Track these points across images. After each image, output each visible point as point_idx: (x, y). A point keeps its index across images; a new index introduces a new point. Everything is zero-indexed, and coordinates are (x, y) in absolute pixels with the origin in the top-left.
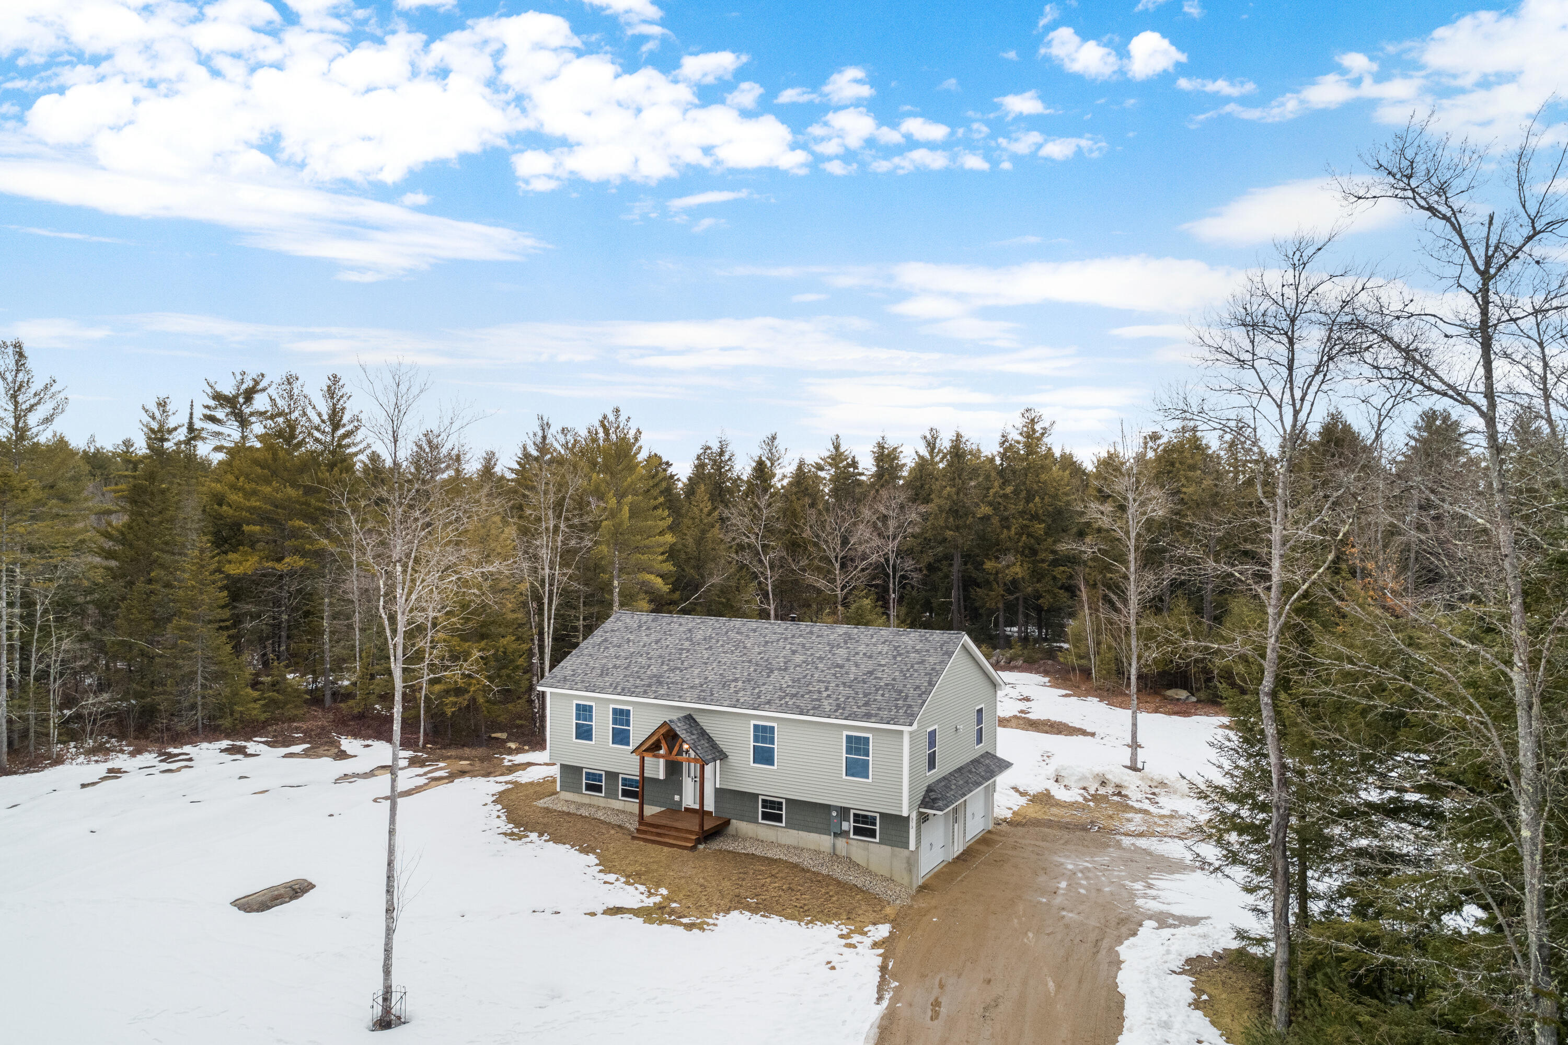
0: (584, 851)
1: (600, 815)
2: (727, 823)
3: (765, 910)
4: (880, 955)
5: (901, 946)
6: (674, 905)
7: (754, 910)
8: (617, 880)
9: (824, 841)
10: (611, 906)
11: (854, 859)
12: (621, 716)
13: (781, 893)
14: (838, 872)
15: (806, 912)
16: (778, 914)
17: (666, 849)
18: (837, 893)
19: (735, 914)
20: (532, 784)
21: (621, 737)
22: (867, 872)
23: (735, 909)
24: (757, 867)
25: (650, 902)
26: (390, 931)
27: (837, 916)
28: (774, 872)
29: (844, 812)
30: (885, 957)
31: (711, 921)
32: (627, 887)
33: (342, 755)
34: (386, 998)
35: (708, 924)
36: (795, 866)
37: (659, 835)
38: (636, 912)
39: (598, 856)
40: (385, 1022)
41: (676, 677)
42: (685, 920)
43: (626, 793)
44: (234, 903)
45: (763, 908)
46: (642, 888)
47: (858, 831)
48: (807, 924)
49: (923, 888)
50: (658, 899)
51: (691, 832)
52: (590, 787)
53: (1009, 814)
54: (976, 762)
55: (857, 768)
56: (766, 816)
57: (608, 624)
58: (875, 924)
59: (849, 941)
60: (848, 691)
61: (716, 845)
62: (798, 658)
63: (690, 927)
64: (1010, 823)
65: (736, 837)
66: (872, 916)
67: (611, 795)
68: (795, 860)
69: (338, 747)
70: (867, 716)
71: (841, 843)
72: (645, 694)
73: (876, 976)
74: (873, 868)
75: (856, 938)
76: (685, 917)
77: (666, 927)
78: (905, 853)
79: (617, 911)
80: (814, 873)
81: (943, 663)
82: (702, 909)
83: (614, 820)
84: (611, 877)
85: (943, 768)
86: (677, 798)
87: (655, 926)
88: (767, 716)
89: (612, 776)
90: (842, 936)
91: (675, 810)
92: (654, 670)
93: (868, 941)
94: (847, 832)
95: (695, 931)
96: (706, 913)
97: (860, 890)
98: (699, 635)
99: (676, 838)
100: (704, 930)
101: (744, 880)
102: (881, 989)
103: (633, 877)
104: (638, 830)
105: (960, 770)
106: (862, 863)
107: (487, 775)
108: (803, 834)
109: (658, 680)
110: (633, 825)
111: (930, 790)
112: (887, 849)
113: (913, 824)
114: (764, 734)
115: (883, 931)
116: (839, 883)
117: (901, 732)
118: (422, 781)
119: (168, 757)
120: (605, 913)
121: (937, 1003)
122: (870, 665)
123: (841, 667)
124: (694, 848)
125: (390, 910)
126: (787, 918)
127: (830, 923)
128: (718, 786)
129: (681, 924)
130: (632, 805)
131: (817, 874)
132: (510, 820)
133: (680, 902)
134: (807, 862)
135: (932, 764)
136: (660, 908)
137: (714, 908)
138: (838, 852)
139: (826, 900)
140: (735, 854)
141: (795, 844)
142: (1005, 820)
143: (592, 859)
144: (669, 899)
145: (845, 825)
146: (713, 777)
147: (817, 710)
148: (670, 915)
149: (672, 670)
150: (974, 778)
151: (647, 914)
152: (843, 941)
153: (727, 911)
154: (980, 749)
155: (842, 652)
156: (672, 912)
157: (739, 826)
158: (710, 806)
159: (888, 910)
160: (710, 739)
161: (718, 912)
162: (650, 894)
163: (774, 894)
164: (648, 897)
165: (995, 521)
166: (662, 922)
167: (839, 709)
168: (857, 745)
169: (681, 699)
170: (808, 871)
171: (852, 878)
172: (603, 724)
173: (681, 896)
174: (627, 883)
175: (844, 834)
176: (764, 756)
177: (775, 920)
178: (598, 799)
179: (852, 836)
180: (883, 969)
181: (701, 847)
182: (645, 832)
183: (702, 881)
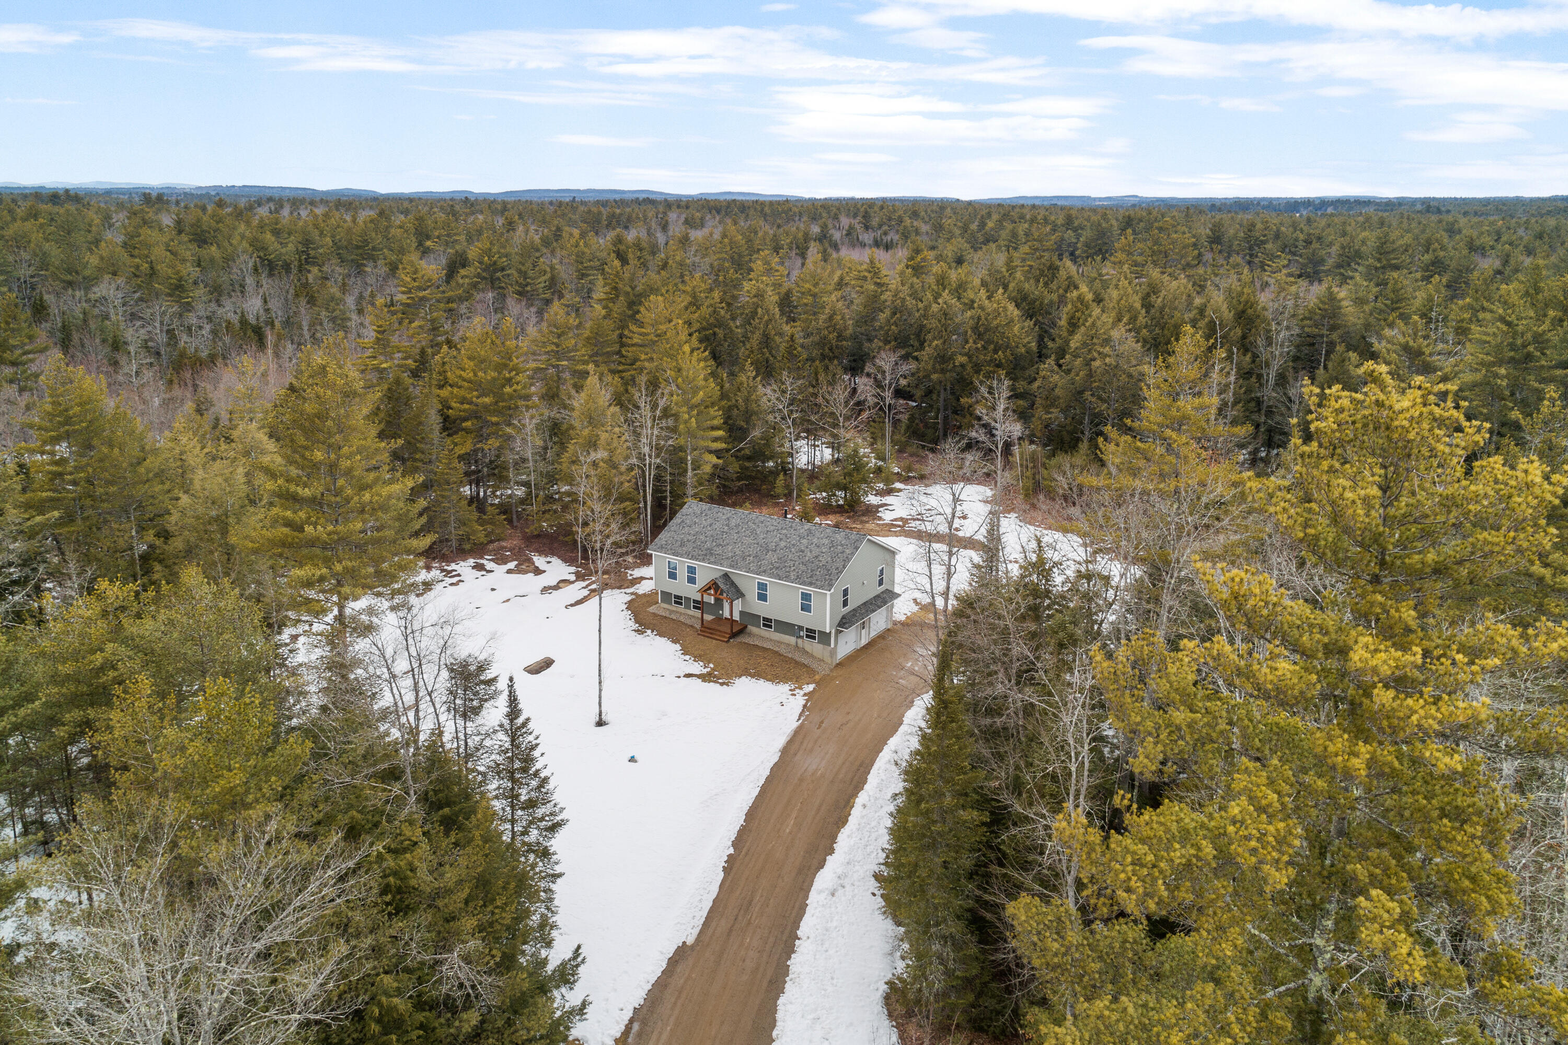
0: (674, 642)
1: (682, 619)
2: (746, 627)
4: (805, 700)
5: (816, 696)
6: (716, 673)
7: (752, 677)
8: (690, 658)
9: (792, 640)
10: (686, 673)
11: (805, 650)
12: (692, 570)
13: (767, 667)
14: (797, 657)
15: (777, 678)
16: (764, 678)
17: (714, 641)
18: (794, 668)
19: (744, 678)
20: (644, 595)
21: (692, 580)
22: (812, 656)
23: (744, 675)
24: (758, 652)
25: (705, 671)
26: (600, 690)
27: (791, 680)
28: (766, 655)
29: (801, 628)
30: (807, 701)
31: (732, 681)
32: (695, 663)
33: (538, 572)
34: (600, 715)
35: (731, 683)
36: (776, 653)
37: (711, 633)
38: (698, 676)
39: (681, 645)
40: (600, 723)
41: (718, 551)
42: (720, 681)
43: (695, 607)
44: (525, 669)
45: (757, 675)
46: (701, 664)
47: (808, 636)
48: (776, 683)
49: (840, 665)
50: (708, 669)
51: (727, 630)
52: (676, 602)
53: (903, 618)
54: (878, 596)
55: (806, 608)
56: (764, 625)
57: (685, 510)
58: (808, 684)
59: (793, 692)
60: (803, 568)
61: (740, 638)
62: (783, 544)
63: (722, 684)
64: (903, 624)
65: (750, 634)
66: (808, 680)
67: (688, 607)
68: (776, 649)
69: (533, 563)
70: (810, 584)
71: (800, 641)
72: (703, 560)
73: (800, 709)
74: (814, 654)
75: (797, 691)
76: (721, 679)
77: (712, 684)
78: (830, 648)
79: (688, 676)
80: (785, 656)
81: (853, 554)
82: (729, 675)
83: (689, 622)
84: (687, 657)
85: (852, 605)
86: (720, 613)
87: (707, 684)
88: (764, 579)
89: (688, 599)
90: (790, 690)
91: (719, 619)
92: (708, 545)
93: (802, 693)
95: (725, 686)
96: (730, 677)
97: (805, 666)
98: (733, 523)
99: (719, 635)
100: (729, 686)
101: (750, 659)
102: (800, 715)
103: (697, 658)
104: (701, 629)
105: (865, 604)
106: (809, 652)
107: (619, 588)
108: (781, 636)
109: (710, 552)
110: (698, 626)
111: (843, 617)
112: (821, 646)
113: (833, 636)
114: (762, 586)
115: (810, 688)
116: (796, 662)
117: (826, 594)
118: (586, 592)
119: (448, 573)
120: (683, 676)
121: (822, 722)
122: (816, 552)
123: (803, 551)
124: (728, 642)
125: (600, 683)
126: (767, 681)
127: (787, 683)
128: (740, 609)
129: (719, 683)
130: (698, 613)
132: (636, 622)
135: (845, 603)
136: (710, 674)
137: (734, 675)
138: (798, 646)
139: (788, 671)
140: (750, 643)
141: (778, 640)
142: (899, 622)
143: (678, 647)
144: (713, 670)
145: (802, 633)
146: (738, 605)
147: (787, 578)
148: (714, 678)
149: (718, 546)
150: (872, 607)
151: (704, 678)
152: (791, 692)
153: (741, 676)
154: (883, 588)
155: (805, 541)
156: (715, 676)
157: (752, 629)
158: (736, 617)
159: (817, 677)
160: (736, 587)
161: (736, 677)
163: (763, 668)
164: (704, 668)
165: (969, 368)
166: (710, 681)
167: (799, 579)
168: (806, 597)
169: (721, 565)
171: (803, 659)
172: (682, 574)
174: (695, 660)
175: (802, 637)
176: (762, 597)
177: (761, 681)
178: (681, 608)
179: (805, 638)
180: (805, 706)
181: (732, 640)
182: (704, 631)
183: (730, 659)
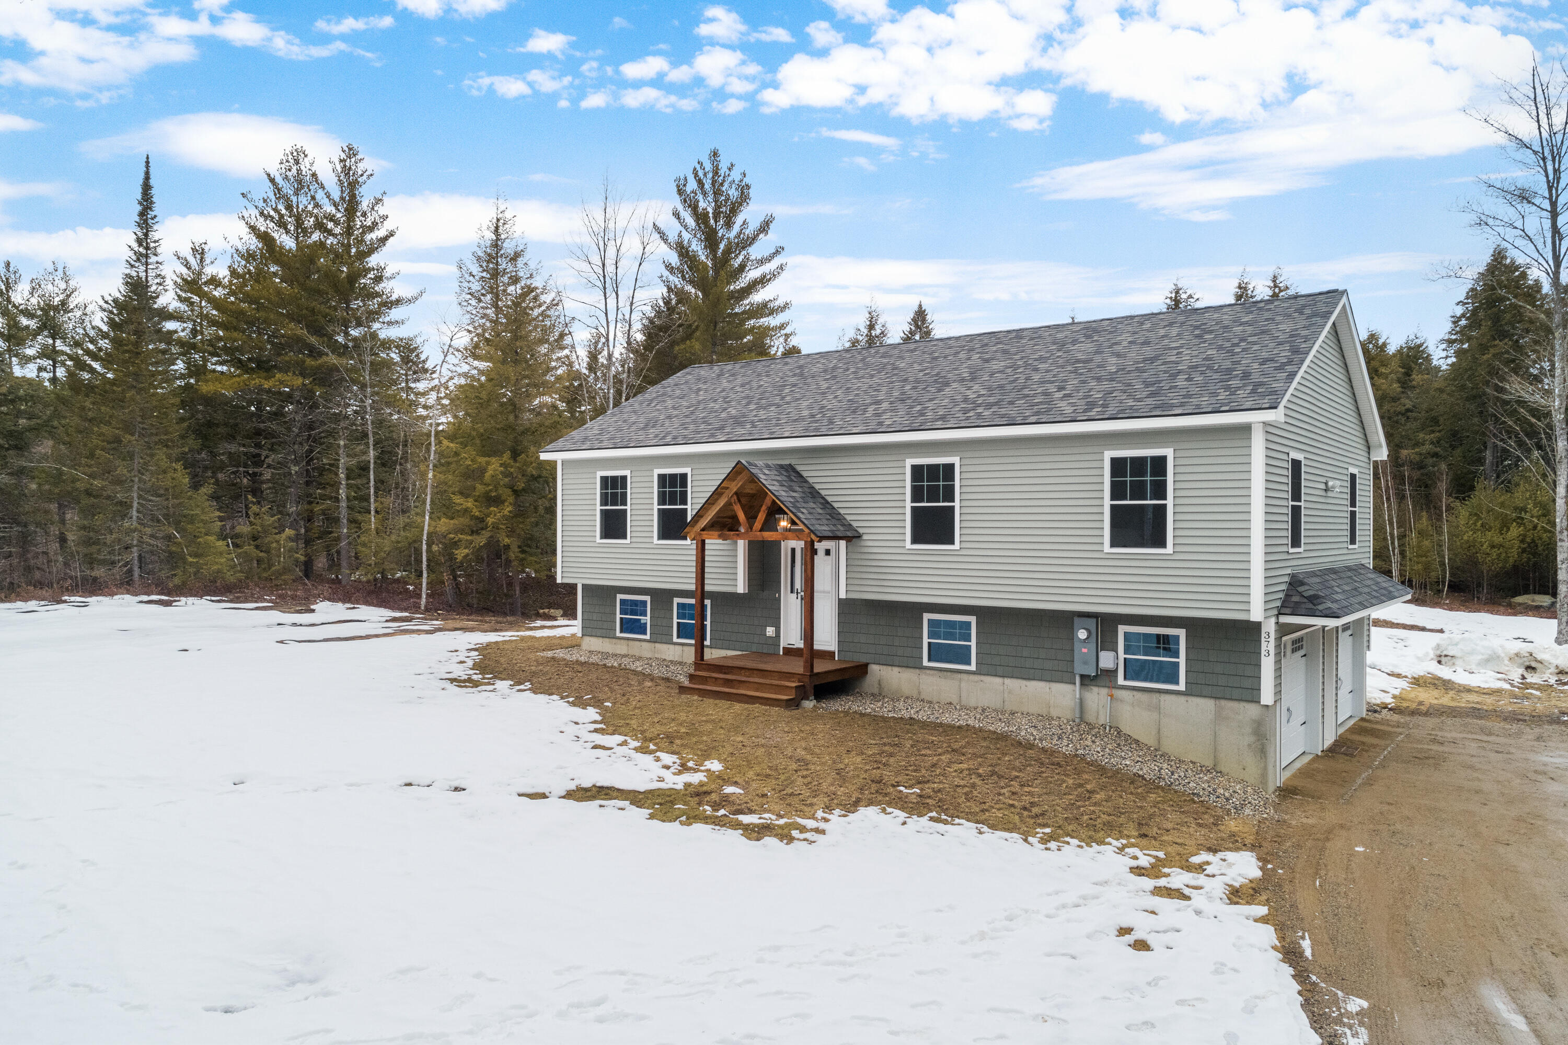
0: (583, 706)
2: (862, 670)
3: (941, 808)
4: (1263, 920)
5: (1307, 902)
6: (729, 790)
7: (916, 808)
8: (624, 743)
9: (1058, 697)
10: (587, 784)
11: (1126, 729)
12: (673, 487)
13: (975, 779)
14: (1095, 750)
15: (1040, 819)
16: (971, 817)
17: (738, 707)
18: (1103, 788)
19: (868, 814)
21: (672, 525)
22: (1157, 753)
23: (870, 803)
24: (920, 737)
25: (679, 782)
27: (1114, 829)
28: (956, 746)
29: (1104, 628)
30: (1280, 926)
31: (810, 824)
32: (639, 756)
35: (803, 829)
36: (1000, 737)
37: (728, 682)
38: (636, 798)
39: (604, 712)
42: (746, 819)
43: (684, 632)
45: (937, 804)
46: (667, 759)
47: (1133, 669)
48: (1044, 841)
49: (1287, 792)
50: (696, 778)
51: (789, 676)
54: (1352, 570)
55: (1137, 528)
56: (936, 653)
58: (1214, 850)
59: (1162, 882)
60: (1108, 385)
61: (838, 705)
63: (756, 832)
65: (878, 693)
67: (662, 635)
68: (1000, 727)
70: (1163, 408)
71: (1097, 697)
72: (711, 438)
73: (1283, 977)
74: (1169, 746)
75: (1178, 878)
76: (751, 811)
77: (699, 828)
78: (1251, 710)
79: (596, 793)
80: (1044, 750)
82: (795, 801)
84: (612, 740)
85: (1310, 556)
86: (770, 631)
87: (674, 828)
88: (940, 442)
89: (662, 601)
90: (1138, 871)
91: (765, 651)
92: (732, 411)
93: (1216, 887)
94: (1112, 673)
95: (770, 841)
96: (805, 808)
97: (1152, 785)
98: (815, 369)
99: (760, 687)
100: (791, 839)
101: (891, 755)
102: (1319, 1016)
103: (656, 742)
104: (692, 677)
105: (1333, 572)
106: (1147, 738)
107: (492, 631)
108: (1013, 684)
110: (684, 674)
111: (1296, 581)
112: (1205, 706)
113: (1268, 646)
114: (932, 482)
115: (1241, 867)
116: (1102, 770)
117: (1246, 429)
120: (569, 795)
123: (1087, 361)
124: (793, 704)
126: (993, 827)
127: (1101, 842)
128: (843, 595)
129: (737, 825)
131: (1051, 753)
133: (746, 786)
134: (1025, 732)
135: (1296, 534)
136: (698, 794)
137: (821, 800)
138: (1090, 718)
139: (1080, 797)
140: (877, 720)
141: (999, 705)
142: (1385, 706)
143: (588, 714)
144: (721, 779)
145: (1107, 660)
146: (835, 580)
147: (1045, 414)
148: (716, 806)
152: (1148, 883)
153: (851, 807)
154: (1354, 553)
155: (1084, 347)
156: (725, 801)
157: (885, 675)
158: (828, 637)
159: (1232, 825)
161: (828, 808)
162: (684, 768)
163: (957, 781)
164: (680, 773)
166: (692, 818)
167: (1095, 408)
168: (1138, 478)
169: (774, 435)
170: (1031, 746)
171: (1129, 762)
172: (643, 507)
173: (751, 774)
174: (643, 750)
175: (1105, 678)
176: (933, 527)
177: (965, 830)
178: (641, 644)
179: (1121, 681)
180: (1292, 956)
181: (809, 704)
182: (704, 680)
183: (801, 753)
